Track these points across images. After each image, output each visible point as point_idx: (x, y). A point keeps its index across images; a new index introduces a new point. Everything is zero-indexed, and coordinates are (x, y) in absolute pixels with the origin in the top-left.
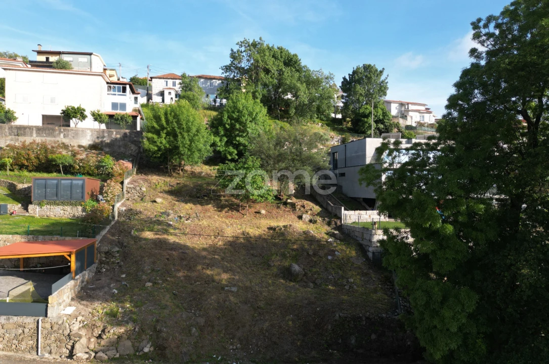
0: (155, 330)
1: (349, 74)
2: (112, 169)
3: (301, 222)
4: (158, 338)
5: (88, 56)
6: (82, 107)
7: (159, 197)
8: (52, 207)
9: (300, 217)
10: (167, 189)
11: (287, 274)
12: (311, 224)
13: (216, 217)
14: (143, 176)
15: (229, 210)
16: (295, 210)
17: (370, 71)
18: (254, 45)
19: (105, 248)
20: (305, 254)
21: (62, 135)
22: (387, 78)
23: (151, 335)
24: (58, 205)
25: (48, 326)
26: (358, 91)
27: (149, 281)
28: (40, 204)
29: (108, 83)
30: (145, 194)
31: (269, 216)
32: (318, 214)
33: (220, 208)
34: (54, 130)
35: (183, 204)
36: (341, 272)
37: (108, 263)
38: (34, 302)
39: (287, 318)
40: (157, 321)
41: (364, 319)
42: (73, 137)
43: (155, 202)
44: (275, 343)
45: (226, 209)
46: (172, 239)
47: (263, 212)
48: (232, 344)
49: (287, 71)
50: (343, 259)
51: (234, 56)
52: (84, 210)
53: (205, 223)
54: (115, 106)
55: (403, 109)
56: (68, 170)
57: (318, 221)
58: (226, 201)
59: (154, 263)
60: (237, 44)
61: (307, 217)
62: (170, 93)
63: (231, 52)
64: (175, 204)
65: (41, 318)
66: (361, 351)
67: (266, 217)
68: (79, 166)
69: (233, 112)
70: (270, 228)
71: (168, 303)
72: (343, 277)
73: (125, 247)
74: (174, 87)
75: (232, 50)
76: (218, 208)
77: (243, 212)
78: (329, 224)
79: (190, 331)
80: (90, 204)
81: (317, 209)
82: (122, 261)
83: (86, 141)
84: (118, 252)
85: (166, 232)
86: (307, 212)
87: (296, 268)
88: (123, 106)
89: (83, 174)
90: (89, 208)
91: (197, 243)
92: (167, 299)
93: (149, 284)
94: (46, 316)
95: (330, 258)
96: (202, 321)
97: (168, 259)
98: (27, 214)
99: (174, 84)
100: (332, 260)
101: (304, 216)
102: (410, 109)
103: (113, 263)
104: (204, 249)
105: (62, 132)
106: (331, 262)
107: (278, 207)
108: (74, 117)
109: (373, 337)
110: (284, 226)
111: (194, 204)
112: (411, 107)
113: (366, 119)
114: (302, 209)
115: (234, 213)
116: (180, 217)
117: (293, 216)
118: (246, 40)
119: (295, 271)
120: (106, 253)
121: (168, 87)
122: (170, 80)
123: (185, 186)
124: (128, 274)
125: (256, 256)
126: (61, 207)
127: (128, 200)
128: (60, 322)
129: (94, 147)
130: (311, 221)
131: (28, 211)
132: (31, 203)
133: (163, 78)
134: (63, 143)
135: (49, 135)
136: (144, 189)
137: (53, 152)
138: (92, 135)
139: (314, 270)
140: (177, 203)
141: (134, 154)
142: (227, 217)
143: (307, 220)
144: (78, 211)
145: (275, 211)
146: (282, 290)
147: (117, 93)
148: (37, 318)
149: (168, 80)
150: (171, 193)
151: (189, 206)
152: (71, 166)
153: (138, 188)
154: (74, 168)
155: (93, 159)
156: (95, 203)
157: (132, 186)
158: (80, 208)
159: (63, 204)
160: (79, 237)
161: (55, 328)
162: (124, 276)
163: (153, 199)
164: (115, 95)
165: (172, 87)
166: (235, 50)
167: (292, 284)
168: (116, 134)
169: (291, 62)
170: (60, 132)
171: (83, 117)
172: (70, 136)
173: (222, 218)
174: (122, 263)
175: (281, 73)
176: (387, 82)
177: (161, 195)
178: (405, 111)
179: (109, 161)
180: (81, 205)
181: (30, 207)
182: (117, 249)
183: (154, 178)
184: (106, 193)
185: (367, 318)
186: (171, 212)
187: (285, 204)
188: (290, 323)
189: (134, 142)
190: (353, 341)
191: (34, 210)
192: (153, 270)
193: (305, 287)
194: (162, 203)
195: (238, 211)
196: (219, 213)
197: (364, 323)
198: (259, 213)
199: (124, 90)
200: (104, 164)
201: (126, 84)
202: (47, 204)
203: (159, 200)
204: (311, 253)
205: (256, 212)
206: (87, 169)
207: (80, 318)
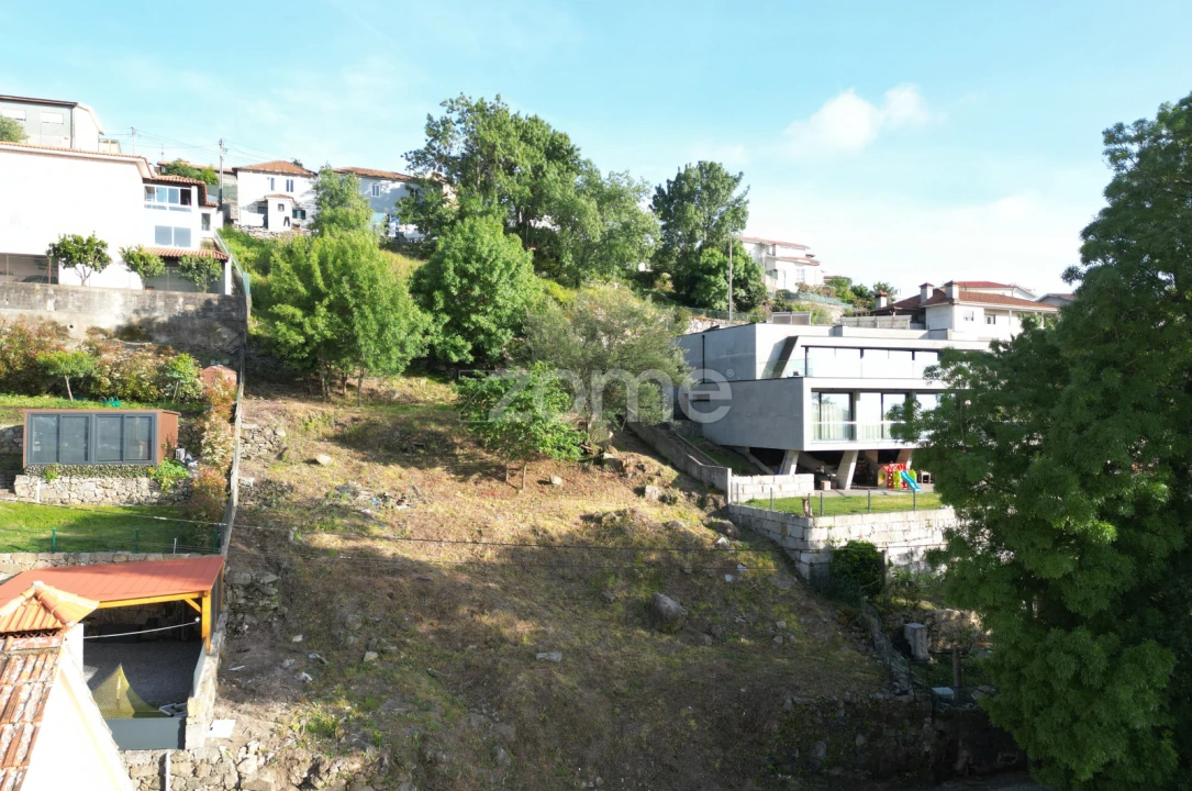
0: (421, 758)
1: (668, 181)
2: (194, 385)
3: (643, 502)
4: (430, 776)
5: (66, 111)
6: (99, 238)
7: (320, 451)
8: (74, 480)
9: (640, 492)
10: (331, 431)
11: (651, 616)
12: (665, 505)
13: (459, 494)
14: (264, 404)
15: (481, 478)
16: (626, 476)
17: (714, 178)
18: (481, 109)
19: (244, 576)
20: (677, 571)
21: (50, 304)
22: (746, 193)
23: (414, 772)
24: (90, 474)
25: (187, 769)
26: (692, 218)
27: (367, 648)
28: (44, 474)
29: (145, 180)
30: (285, 445)
31: (571, 489)
32: (675, 484)
33: (463, 473)
34: (30, 292)
35: (380, 467)
36: (757, 609)
37: (252, 611)
38: (138, 714)
39: (684, 713)
40: (424, 739)
41: (841, 705)
42: (79, 308)
43: (315, 462)
44: (671, 768)
45: (475, 476)
46: (387, 549)
47: (557, 481)
48: (584, 777)
49: (552, 171)
50: (754, 579)
51: (437, 131)
52: (156, 484)
53: (439, 508)
54: (162, 234)
55: (764, 255)
56: (84, 387)
57: (680, 499)
58: (468, 457)
59: (362, 605)
60: (443, 104)
61: (653, 491)
62: (281, 206)
63: (426, 122)
64: (361, 467)
65: (169, 752)
66: (836, 771)
67: (566, 491)
68: (111, 379)
69: (467, 261)
70: (588, 518)
71: (432, 697)
72: (763, 619)
73: (286, 571)
74: (289, 194)
75: (430, 118)
76: (457, 473)
77: (515, 481)
78: (702, 504)
79: (493, 755)
80: (169, 473)
81: (669, 473)
82: (283, 603)
83: (112, 317)
84: (274, 583)
85: (362, 532)
86: (651, 479)
87: (669, 603)
88: (183, 236)
89: (122, 398)
90: (167, 482)
91: (442, 556)
92: (425, 689)
93: (371, 656)
94: (181, 745)
95: (729, 578)
96: (509, 731)
97: (391, 596)
98: (12, 497)
99: (290, 187)
100: (735, 581)
101: (649, 489)
102: (777, 255)
103: (265, 609)
104: (459, 569)
105: (51, 297)
106: (734, 586)
107: (585, 470)
108: (80, 260)
109: (860, 740)
110: (619, 513)
111: (403, 466)
112: (780, 252)
113: (712, 278)
114: (639, 473)
115: (494, 483)
116: (384, 497)
117: (624, 489)
118: (463, 98)
119: (668, 609)
120: (247, 588)
121: (276, 192)
122: (280, 176)
123: (374, 425)
124: (308, 635)
125: (571, 580)
126: (98, 480)
127: (248, 458)
128: (215, 759)
129: (130, 333)
130: (663, 499)
131: (12, 491)
132: (22, 472)
133: (264, 172)
134: (54, 323)
135: (18, 303)
136: (282, 433)
137: (41, 347)
138: (125, 304)
139: (703, 606)
140: (365, 464)
141: (230, 349)
142: (481, 494)
143: (655, 497)
144: (141, 489)
145: (581, 479)
146: (650, 652)
147: (167, 204)
148: (160, 754)
149: (275, 177)
150: (342, 440)
151: (394, 470)
152: (89, 379)
153: (268, 432)
154: (99, 384)
155: (145, 362)
156: (179, 469)
157: (254, 426)
158: (145, 482)
159: (102, 472)
160: (178, 551)
161: (204, 771)
162: (299, 639)
163: (308, 456)
164: (163, 208)
165: (284, 192)
166: (437, 118)
167: (666, 638)
168: (184, 303)
169: (558, 151)
170: (46, 296)
171: (102, 260)
172: (70, 306)
173: (471, 495)
174: (286, 610)
175: (537, 169)
176: (747, 202)
177: (321, 445)
178: (767, 258)
179: (187, 366)
180: (148, 475)
181: (20, 481)
182: (272, 577)
183: (299, 408)
184: (210, 444)
185: (847, 703)
186: (359, 486)
187: (599, 461)
188: (693, 723)
189: (227, 321)
190: (821, 753)
191: (31, 488)
192: (366, 622)
193: (697, 642)
194: (332, 466)
195: (503, 479)
196: (463, 485)
197: (842, 713)
198: (547, 482)
199: (186, 198)
200: (176, 375)
201: (190, 185)
202: (64, 473)
203: (323, 459)
204: (687, 566)
205: (540, 482)
206: (131, 385)
207: (253, 746)
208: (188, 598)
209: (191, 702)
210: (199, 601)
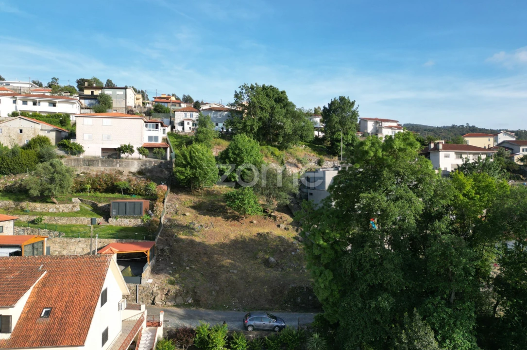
0: (194, 292)
1: (328, 104)
2: (155, 191)
3: (279, 229)
4: (195, 296)
5: (124, 90)
6: (131, 145)
7: (187, 211)
8: (123, 220)
9: (279, 226)
10: (191, 205)
11: (267, 263)
12: (286, 231)
13: (224, 225)
14: (175, 196)
15: (232, 220)
16: (276, 221)
17: (345, 103)
18: (252, 88)
19: (161, 247)
20: (279, 251)
21: (118, 165)
22: (358, 108)
23: (192, 295)
24: (127, 218)
25: (141, 288)
26: (334, 120)
27: (188, 266)
28: (116, 218)
29: (145, 122)
30: (178, 209)
31: (259, 225)
32: (291, 224)
33: (227, 218)
34: (113, 162)
35: (203, 216)
36: (298, 262)
37: (162, 256)
38: (132, 276)
39: (264, 287)
40: (195, 287)
41: (305, 288)
42: (126, 166)
43: (185, 215)
44: (257, 300)
45: (230, 220)
46: (197, 239)
47: (255, 222)
48: (234, 300)
49: (278, 107)
50: (301, 254)
51: (237, 96)
52: (142, 221)
53: (217, 229)
54: (150, 138)
55: (378, 125)
56: (126, 191)
57: (290, 229)
58: (231, 213)
59: (189, 256)
60: (240, 87)
61: (283, 226)
62: (188, 123)
63: (234, 93)
64: (198, 216)
65: (138, 285)
66: (303, 305)
67: (256, 225)
68: (133, 189)
70: (259, 234)
71: (199, 279)
72: (299, 265)
73: (171, 246)
74: (191, 118)
75: (236, 92)
76: (225, 219)
77: (242, 222)
78: (297, 231)
79: (212, 293)
80: (145, 217)
81: (290, 220)
82: (170, 254)
83: (135, 168)
84: (168, 249)
85: (192, 234)
86: (283, 222)
87: (272, 259)
88: (156, 138)
89: (136, 194)
90: (145, 220)
92: (198, 276)
93: (188, 268)
94: (141, 283)
95: (293, 253)
96: (217, 288)
97: (197, 253)
98: (108, 224)
99: (192, 116)
100: (295, 254)
101: (281, 225)
102: (383, 126)
103: (165, 256)
105: (118, 163)
106: (294, 256)
107: (265, 218)
108: (126, 152)
109: (310, 298)
110: (267, 233)
111: (210, 216)
113: (338, 144)
114: (281, 220)
115: (236, 222)
116: (202, 226)
117: (274, 225)
118: (245, 85)
119: (271, 261)
120: (161, 250)
121: (187, 118)
122: (189, 113)
123: (204, 203)
124: (175, 263)
125: (249, 252)
126: (128, 219)
127: (167, 213)
128: (148, 286)
129: (140, 172)
130: (285, 229)
131: (108, 222)
132: (110, 217)
133: (183, 111)
134: (119, 171)
135: (109, 165)
136: (177, 206)
137: (115, 180)
138: (138, 165)
139: (283, 261)
140: (199, 215)
141: (167, 177)
142: (231, 226)
143: (283, 228)
144: (138, 222)
145: (263, 221)
146: (263, 273)
147: (152, 129)
148: (136, 284)
149: (187, 113)
150: (194, 207)
151: (207, 217)
152: (128, 189)
153: (173, 206)
154: (130, 190)
155: (142, 183)
156: (148, 217)
157: (170, 204)
158: (140, 220)
159: (129, 217)
160: (145, 240)
161: (145, 289)
162: (172, 263)
163: (184, 212)
164: (150, 130)
165: (190, 118)
166: (238, 92)
167: (269, 269)
168: (154, 162)
169: (280, 99)
170: (117, 163)
171: (132, 151)
172: (123, 165)
173: (228, 226)
174: (170, 256)
175: (273, 108)
176: (358, 111)
177: (188, 209)
178: (379, 127)
179: (153, 186)
180: (140, 218)
181: (110, 220)
182: (167, 247)
183: (184, 197)
184: (156, 210)
185: (307, 288)
186: (195, 222)
187: (270, 216)
188: (266, 290)
189: (167, 169)
190: (299, 300)
191: (112, 221)
192: (189, 260)
193: (276, 271)
194: (190, 216)
195: (239, 221)
196: (226, 223)
197: (305, 290)
198: (251, 222)
199: (157, 127)
200: (150, 188)
201: (158, 123)
202: (120, 218)
203: (187, 214)
204: (282, 250)
205: (250, 222)
206: (138, 191)
207: (156, 285)
208: (145, 251)
209: (143, 274)
210: (147, 252)
